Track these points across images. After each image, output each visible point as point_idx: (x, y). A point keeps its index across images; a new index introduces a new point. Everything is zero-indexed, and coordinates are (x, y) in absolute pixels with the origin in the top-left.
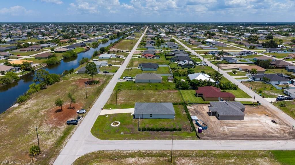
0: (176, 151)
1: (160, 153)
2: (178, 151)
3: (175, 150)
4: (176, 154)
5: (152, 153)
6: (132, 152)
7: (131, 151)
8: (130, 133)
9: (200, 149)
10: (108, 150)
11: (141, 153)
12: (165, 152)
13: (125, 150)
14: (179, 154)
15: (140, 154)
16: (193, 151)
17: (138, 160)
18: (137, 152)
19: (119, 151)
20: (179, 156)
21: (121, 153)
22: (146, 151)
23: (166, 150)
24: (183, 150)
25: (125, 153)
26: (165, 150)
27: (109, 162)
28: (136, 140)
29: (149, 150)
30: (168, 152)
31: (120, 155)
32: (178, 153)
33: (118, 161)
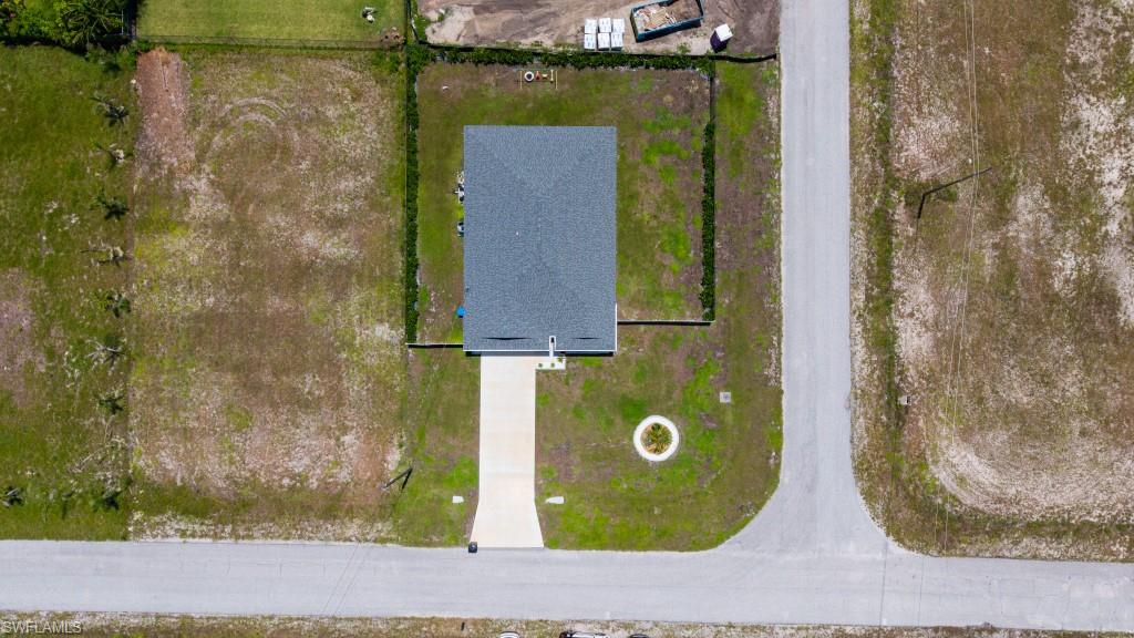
0: (856, 169)
1: (869, 233)
2: (854, 163)
3: (852, 171)
4: (874, 171)
5: (870, 264)
6: (860, 342)
7: (859, 348)
8: (721, 362)
9: (845, 73)
10: (852, 442)
11: (866, 306)
12: (861, 213)
13: (853, 371)
14: (873, 160)
15: (876, 309)
16: (855, 104)
17: (911, 315)
18: (864, 324)
19: (859, 395)
20: (886, 164)
21: (869, 383)
22: (854, 286)
23: (849, 208)
24: (852, 142)
25: (866, 370)
26: (854, 214)
27: (921, 423)
28: (779, 330)
29: (853, 275)
30: (862, 200)
31: (877, 387)
32: (867, 161)
33: (914, 392)
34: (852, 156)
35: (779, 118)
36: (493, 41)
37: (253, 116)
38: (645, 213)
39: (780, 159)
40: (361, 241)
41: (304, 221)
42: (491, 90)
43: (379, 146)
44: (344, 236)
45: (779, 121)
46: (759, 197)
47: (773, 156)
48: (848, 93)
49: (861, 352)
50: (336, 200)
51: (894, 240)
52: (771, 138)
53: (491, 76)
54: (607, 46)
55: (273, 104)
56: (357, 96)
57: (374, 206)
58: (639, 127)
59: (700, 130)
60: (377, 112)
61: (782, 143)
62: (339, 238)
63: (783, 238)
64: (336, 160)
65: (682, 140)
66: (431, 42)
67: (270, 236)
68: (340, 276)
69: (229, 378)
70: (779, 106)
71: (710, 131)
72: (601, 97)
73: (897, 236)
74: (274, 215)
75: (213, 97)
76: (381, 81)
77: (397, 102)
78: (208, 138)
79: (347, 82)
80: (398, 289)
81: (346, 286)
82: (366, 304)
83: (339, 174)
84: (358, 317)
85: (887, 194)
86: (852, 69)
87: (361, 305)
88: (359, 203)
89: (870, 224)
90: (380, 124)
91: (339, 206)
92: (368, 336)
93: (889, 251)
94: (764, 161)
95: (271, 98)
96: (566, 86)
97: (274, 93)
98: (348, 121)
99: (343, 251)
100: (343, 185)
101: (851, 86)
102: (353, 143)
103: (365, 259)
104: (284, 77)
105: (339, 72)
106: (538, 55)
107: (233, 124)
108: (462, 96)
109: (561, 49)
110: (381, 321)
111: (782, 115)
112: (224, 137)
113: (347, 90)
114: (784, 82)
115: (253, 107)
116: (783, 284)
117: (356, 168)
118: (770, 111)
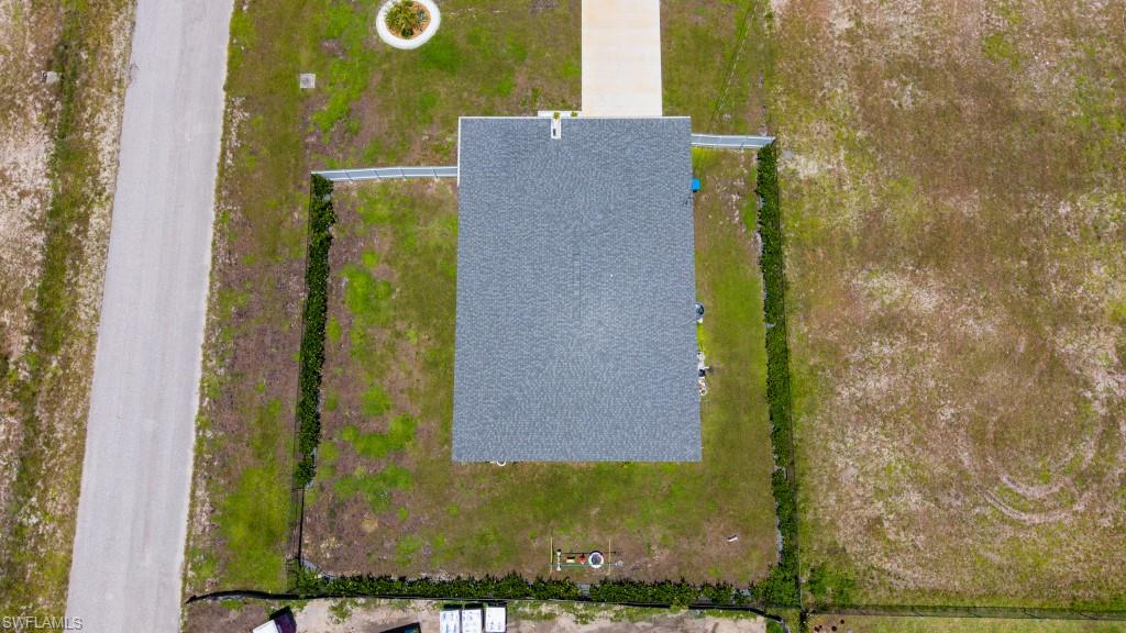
0: (78, 414)
1: (72, 315)
2: (80, 426)
3: (86, 409)
4: (51, 411)
5: (74, 267)
6: (104, 158)
7: (108, 149)
8: (312, 129)
9: (76, 574)
10: (134, 24)
11: (89, 207)
12: (80, 345)
13: (120, 118)
14: (52, 430)
15: (75, 204)
16: (68, 520)
17: (23, 194)
18: (95, 182)
19: (115, 85)
20: (31, 423)
21: (98, 101)
22: (104, 236)
23: (97, 353)
24: (80, 458)
25: (101, 119)
26: (91, 345)
27: (31, 47)
28: (222, 170)
29: (103, 252)
30: (76, 366)
31: (88, 96)
32: (60, 426)
33: (36, 88)
34: (82, 435)
35: (193, 496)
36: (656, 623)
37: (1037, 492)
38: (414, 341)
39: (198, 429)
40: (850, 297)
41: (938, 327)
42: (658, 537)
43: (832, 445)
44: (875, 306)
45: (193, 492)
46: (237, 370)
47: (209, 434)
48: (77, 539)
49: (105, 144)
50: (893, 360)
51: (34, 305)
52: (210, 463)
53: (658, 562)
54: (466, 613)
55: (1008, 511)
56: (874, 526)
57: (833, 351)
58: (418, 478)
59: (322, 474)
60: (839, 500)
61: (191, 455)
62: (883, 302)
63: (204, 306)
64: (897, 422)
65: (351, 458)
66: (761, 619)
67: (987, 303)
68: (875, 246)
69: (1022, 102)
70: (191, 516)
71: (306, 472)
72: (479, 526)
73: (29, 310)
74: (986, 335)
75: (1106, 522)
76: (834, 551)
77: (809, 517)
78: (1103, 455)
79: (893, 550)
80: (790, 227)
81: (865, 233)
82: (836, 206)
83: (891, 399)
84: (845, 188)
85: (36, 375)
86: (66, 581)
87: (841, 205)
88: (857, 355)
89: (67, 328)
90: (834, 482)
91: (886, 350)
92: (829, 162)
93: (45, 288)
94: (223, 426)
95: (1012, 523)
96: (535, 545)
97: (1009, 531)
98: (885, 486)
99: (875, 282)
100: (884, 382)
101: (70, 551)
102: (874, 449)
103: (841, 271)
104: (996, 559)
105: (906, 567)
106: (581, 599)
107: (1068, 479)
108: (707, 528)
109: (545, 608)
110: (810, 182)
111: (187, 501)
112: (1079, 457)
113: (892, 537)
114: (180, 557)
115: (1039, 506)
116: (210, 238)
117: (865, 410)
118: (207, 507)
